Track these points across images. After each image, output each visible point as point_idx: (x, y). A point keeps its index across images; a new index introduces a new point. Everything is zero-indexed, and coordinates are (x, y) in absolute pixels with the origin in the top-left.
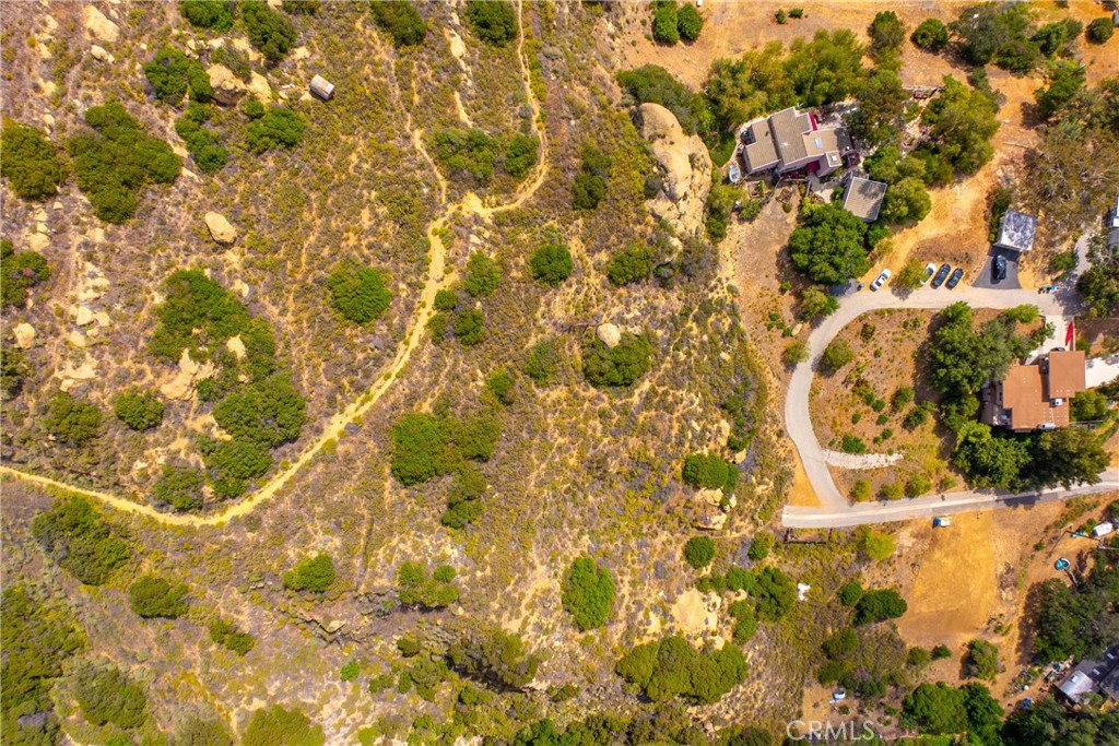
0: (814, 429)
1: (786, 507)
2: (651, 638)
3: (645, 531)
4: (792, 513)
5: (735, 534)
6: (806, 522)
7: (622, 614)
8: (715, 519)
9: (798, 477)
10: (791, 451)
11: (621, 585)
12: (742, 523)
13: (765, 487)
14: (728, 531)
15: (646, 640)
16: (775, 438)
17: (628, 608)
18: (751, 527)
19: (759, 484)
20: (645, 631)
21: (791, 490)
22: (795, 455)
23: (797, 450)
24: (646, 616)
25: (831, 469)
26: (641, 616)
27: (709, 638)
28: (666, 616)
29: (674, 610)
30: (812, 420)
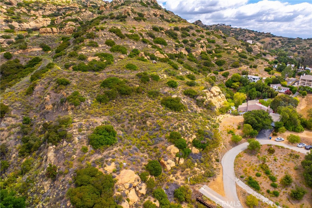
0: (234, 167)
1: (205, 186)
2: (103, 172)
3: (141, 148)
4: (207, 190)
5: (174, 178)
6: (212, 198)
7: (105, 153)
8: (170, 161)
9: (218, 179)
10: (219, 169)
11: (116, 147)
12: (180, 177)
13: (199, 170)
14: (172, 175)
15: (101, 170)
16: (214, 160)
17: (110, 153)
18: (183, 182)
19: (197, 167)
20: (105, 166)
21: (212, 181)
22: (221, 171)
23: (223, 170)
24: (111, 162)
25: (237, 186)
26: (110, 159)
27: (124, 198)
28: (118, 171)
29: (123, 172)
30: (235, 164)
